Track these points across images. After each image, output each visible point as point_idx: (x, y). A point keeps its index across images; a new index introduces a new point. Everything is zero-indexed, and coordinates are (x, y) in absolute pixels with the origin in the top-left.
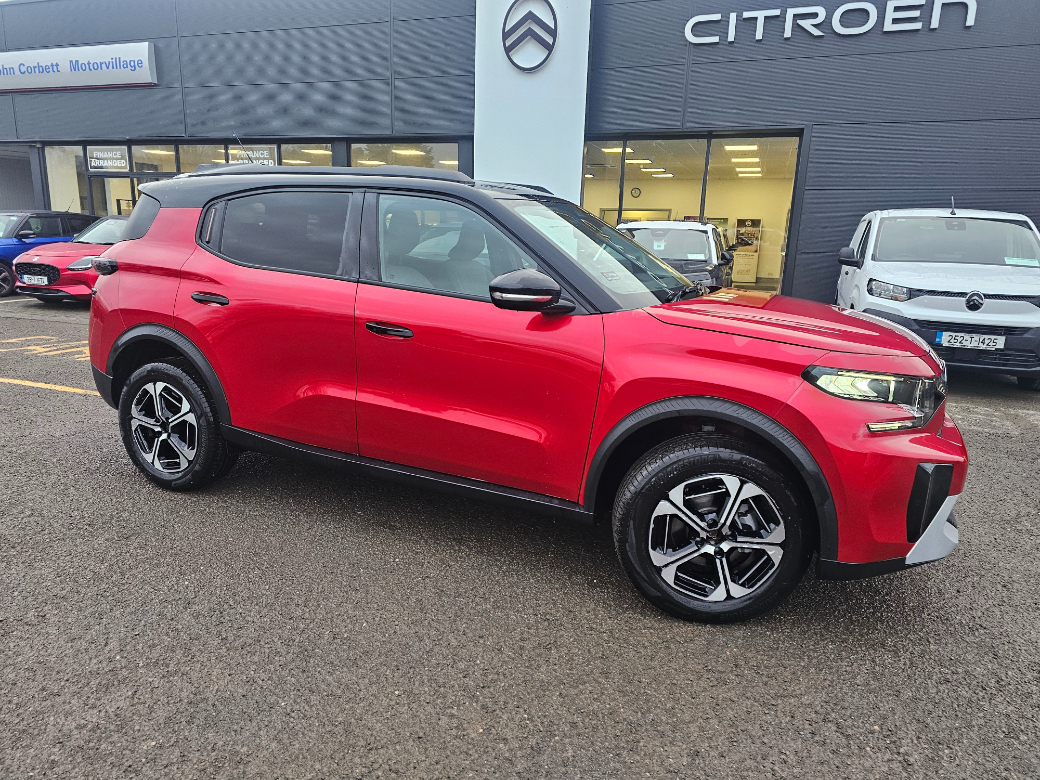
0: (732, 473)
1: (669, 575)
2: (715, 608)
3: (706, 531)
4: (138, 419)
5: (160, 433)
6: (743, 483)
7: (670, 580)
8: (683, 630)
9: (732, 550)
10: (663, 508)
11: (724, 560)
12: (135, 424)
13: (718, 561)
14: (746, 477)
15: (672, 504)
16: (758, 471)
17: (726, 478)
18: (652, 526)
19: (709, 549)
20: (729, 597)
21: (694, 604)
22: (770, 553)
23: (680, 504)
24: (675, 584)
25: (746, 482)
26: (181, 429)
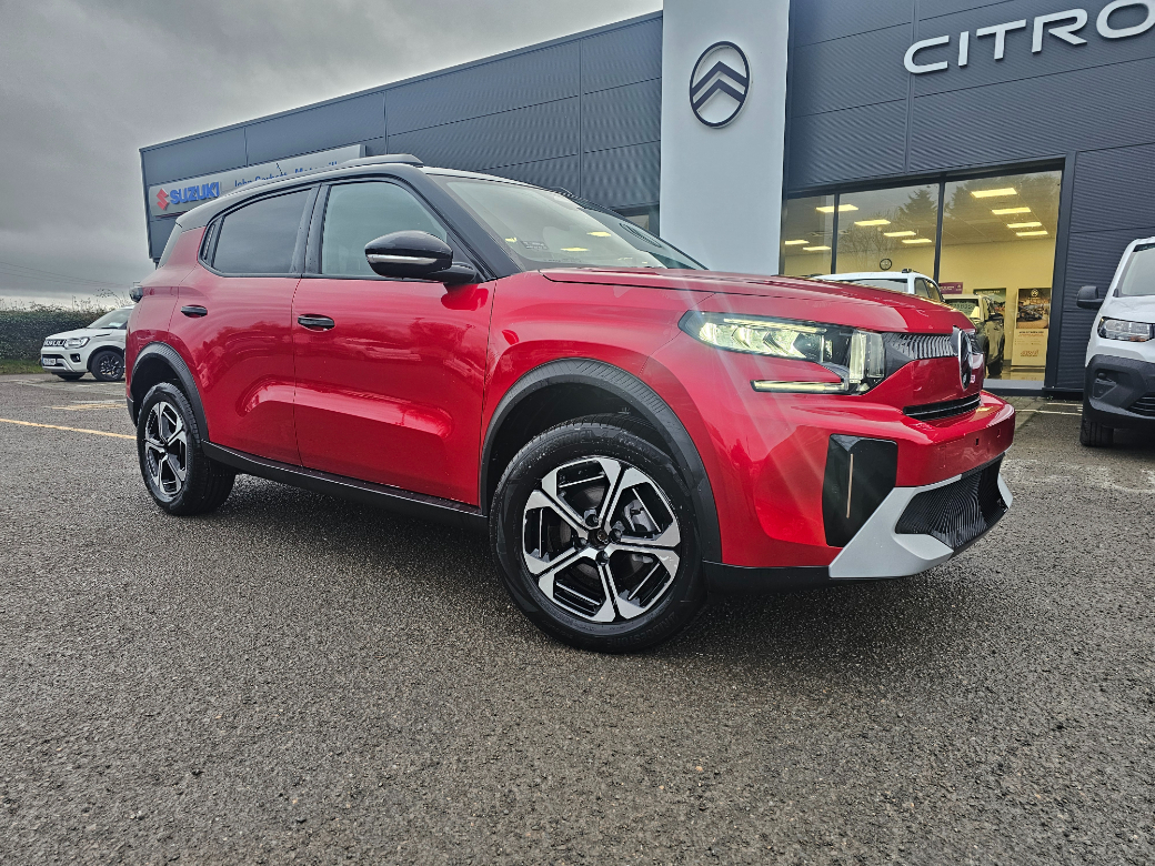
0: (610, 455)
1: (547, 585)
2: (599, 631)
3: (585, 529)
4: (152, 442)
5: (163, 455)
6: (624, 468)
7: (550, 594)
8: (562, 656)
9: (617, 553)
10: (536, 500)
11: (607, 566)
12: (147, 445)
13: (600, 568)
14: (628, 458)
15: (546, 495)
16: (637, 451)
17: (603, 461)
18: (525, 521)
19: (591, 553)
20: (619, 619)
21: (575, 625)
22: (662, 559)
23: (553, 494)
24: (554, 596)
25: (628, 467)
26: (176, 448)
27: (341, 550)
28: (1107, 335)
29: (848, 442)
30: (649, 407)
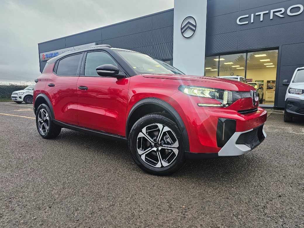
0: (160, 123)
1: (143, 157)
2: (157, 170)
3: (153, 143)
4: (40, 119)
5: (43, 123)
7: (144, 159)
8: (147, 176)
9: (162, 149)
10: (141, 135)
11: (159, 153)
12: (39, 120)
13: (157, 153)
14: (165, 124)
15: (143, 133)
16: (167, 122)
17: (158, 125)
18: (138, 140)
19: (155, 149)
20: (162, 166)
21: (151, 168)
22: (174, 151)
23: (145, 133)
24: (145, 161)
25: (165, 126)
26: (46, 121)
27: (89, 148)
28: (291, 92)
29: (223, 120)
30: (171, 110)
